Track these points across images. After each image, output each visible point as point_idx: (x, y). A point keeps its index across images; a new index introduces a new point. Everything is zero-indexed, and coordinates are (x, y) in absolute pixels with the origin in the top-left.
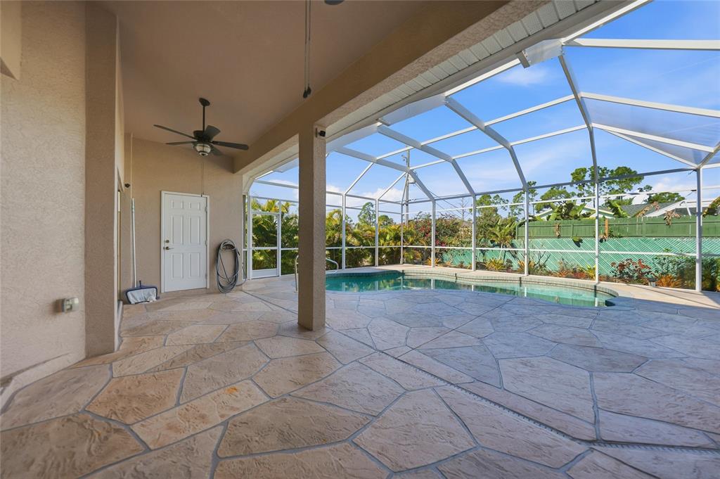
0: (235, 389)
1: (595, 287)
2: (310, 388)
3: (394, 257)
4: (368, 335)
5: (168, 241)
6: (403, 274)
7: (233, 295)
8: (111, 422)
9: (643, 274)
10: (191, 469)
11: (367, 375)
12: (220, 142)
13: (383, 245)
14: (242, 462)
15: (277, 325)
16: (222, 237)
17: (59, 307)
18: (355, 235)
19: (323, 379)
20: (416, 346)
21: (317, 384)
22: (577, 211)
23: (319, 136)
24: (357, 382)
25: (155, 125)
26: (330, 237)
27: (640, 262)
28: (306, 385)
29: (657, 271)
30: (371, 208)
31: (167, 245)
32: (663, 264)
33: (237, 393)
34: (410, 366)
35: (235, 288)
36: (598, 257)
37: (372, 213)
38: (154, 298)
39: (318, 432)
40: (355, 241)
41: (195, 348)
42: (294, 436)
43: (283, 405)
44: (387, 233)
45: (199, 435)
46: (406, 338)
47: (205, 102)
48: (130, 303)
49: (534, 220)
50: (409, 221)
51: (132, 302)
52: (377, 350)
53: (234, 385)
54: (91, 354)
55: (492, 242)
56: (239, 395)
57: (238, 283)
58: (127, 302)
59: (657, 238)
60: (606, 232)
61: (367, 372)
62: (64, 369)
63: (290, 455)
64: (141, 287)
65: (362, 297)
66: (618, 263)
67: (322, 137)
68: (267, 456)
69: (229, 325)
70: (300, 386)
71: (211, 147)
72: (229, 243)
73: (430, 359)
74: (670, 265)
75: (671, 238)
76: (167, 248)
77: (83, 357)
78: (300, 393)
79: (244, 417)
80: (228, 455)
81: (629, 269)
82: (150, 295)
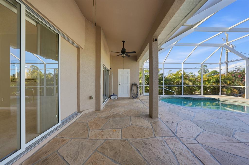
0: (115, 131)
2: (136, 141)
3: (215, 91)
4: (176, 128)
5: (120, 83)
6: (219, 100)
7: (136, 100)
8: (88, 128)
10: (90, 149)
11: (163, 146)
12: (128, 52)
13: (207, 85)
14: (100, 155)
15: (141, 113)
16: (134, 82)
17: (90, 98)
18: (190, 80)
19: (143, 139)
20: (202, 142)
21: (139, 140)
23: (155, 41)
24: (155, 147)
25: (112, 52)
26: (177, 81)
28: (136, 139)
30: (206, 68)
31: (119, 84)
33: (115, 132)
34: (190, 152)
35: (137, 98)
37: (206, 70)
38: (116, 98)
39: (126, 160)
40: (190, 83)
41: (115, 114)
42: (118, 156)
43: (123, 142)
44: (211, 79)
45: (98, 140)
46: (198, 136)
47: (124, 42)
48: (111, 99)
50: (228, 72)
51: (112, 99)
52: (176, 135)
53: (116, 129)
54: (96, 110)
56: (115, 133)
57: (138, 97)
58: (111, 98)
61: (164, 144)
62: (91, 112)
63: (113, 162)
64: (114, 95)
65: (184, 108)
67: (156, 41)
68: (106, 158)
69: (128, 109)
70: (133, 138)
71: (126, 55)
72: (135, 83)
73: (209, 154)
76: (120, 85)
77: (95, 110)
78: (131, 141)
79: (110, 141)
80: (99, 151)
82: (115, 97)
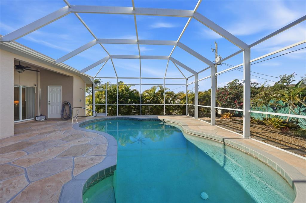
5: (50, 101)
51: (37, 120)
55: (283, 102)
64: (41, 116)
72: (66, 102)
76: (49, 104)
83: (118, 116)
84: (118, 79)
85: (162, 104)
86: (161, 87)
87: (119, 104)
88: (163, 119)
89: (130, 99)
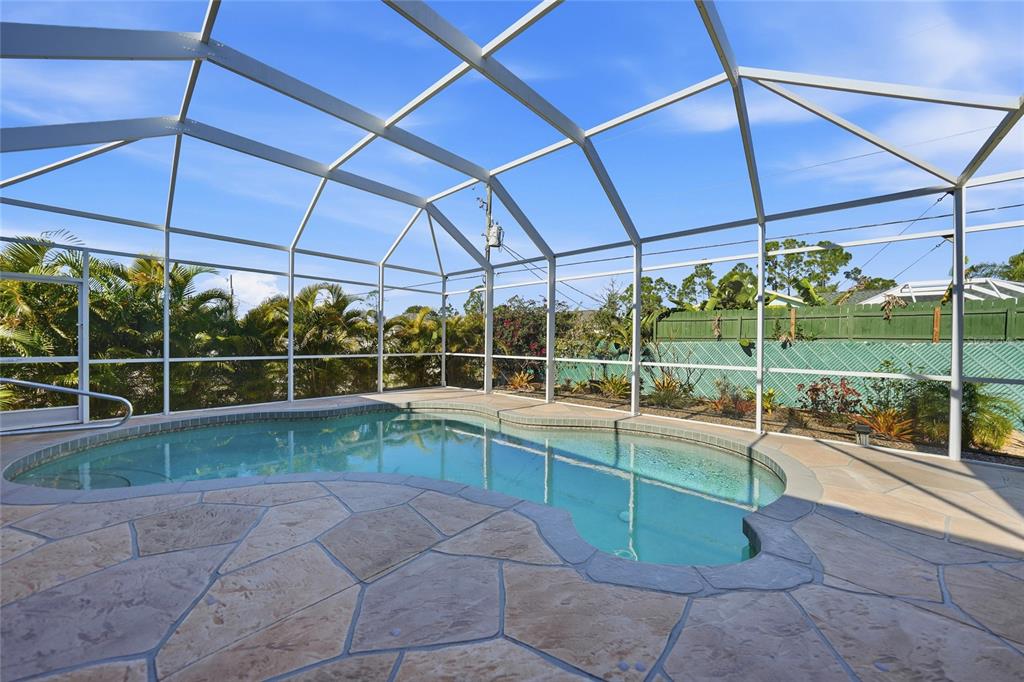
1: (750, 450)
9: (847, 404)
22: (750, 295)
27: (843, 385)
29: (870, 402)
32: (881, 389)
36: (761, 382)
49: (681, 310)
55: (617, 346)
59: (870, 341)
60: (793, 330)
66: (808, 386)
74: (892, 390)
75: (892, 342)
81: (826, 396)
83: (168, 415)
84: (171, 234)
85: (351, 353)
86: (334, 291)
87: (171, 356)
88: (409, 404)
89: (208, 334)
